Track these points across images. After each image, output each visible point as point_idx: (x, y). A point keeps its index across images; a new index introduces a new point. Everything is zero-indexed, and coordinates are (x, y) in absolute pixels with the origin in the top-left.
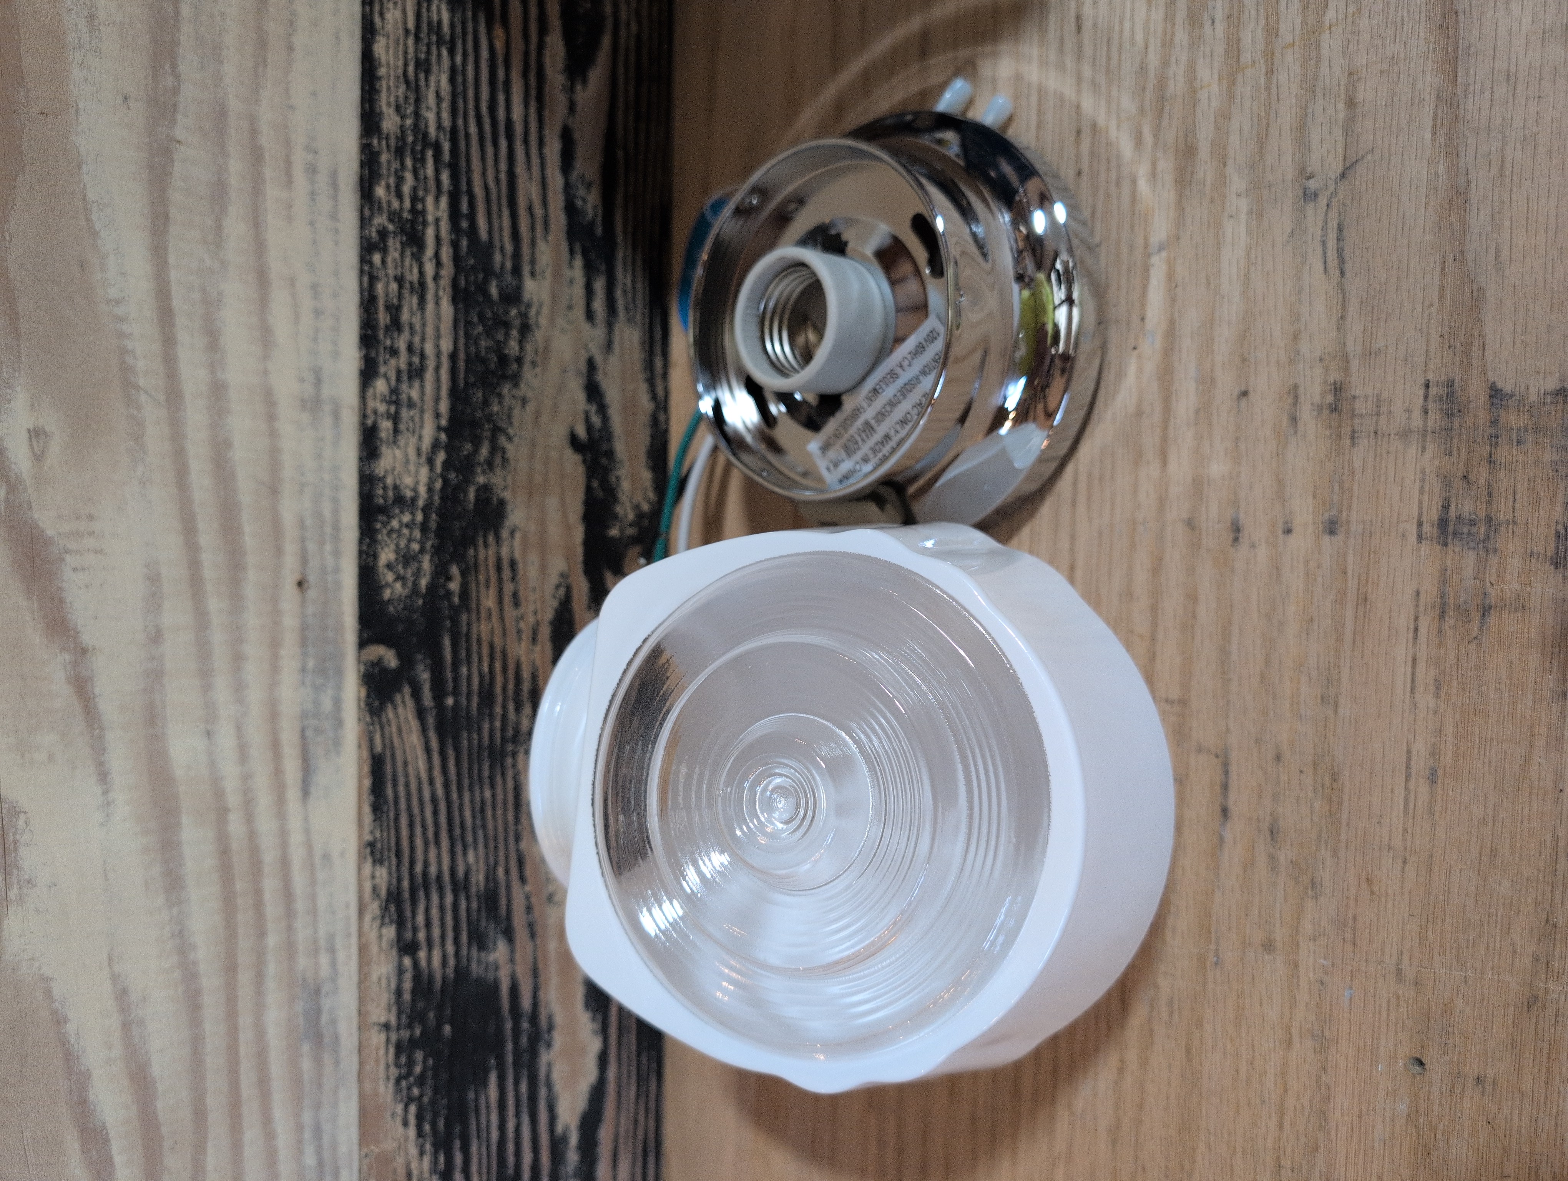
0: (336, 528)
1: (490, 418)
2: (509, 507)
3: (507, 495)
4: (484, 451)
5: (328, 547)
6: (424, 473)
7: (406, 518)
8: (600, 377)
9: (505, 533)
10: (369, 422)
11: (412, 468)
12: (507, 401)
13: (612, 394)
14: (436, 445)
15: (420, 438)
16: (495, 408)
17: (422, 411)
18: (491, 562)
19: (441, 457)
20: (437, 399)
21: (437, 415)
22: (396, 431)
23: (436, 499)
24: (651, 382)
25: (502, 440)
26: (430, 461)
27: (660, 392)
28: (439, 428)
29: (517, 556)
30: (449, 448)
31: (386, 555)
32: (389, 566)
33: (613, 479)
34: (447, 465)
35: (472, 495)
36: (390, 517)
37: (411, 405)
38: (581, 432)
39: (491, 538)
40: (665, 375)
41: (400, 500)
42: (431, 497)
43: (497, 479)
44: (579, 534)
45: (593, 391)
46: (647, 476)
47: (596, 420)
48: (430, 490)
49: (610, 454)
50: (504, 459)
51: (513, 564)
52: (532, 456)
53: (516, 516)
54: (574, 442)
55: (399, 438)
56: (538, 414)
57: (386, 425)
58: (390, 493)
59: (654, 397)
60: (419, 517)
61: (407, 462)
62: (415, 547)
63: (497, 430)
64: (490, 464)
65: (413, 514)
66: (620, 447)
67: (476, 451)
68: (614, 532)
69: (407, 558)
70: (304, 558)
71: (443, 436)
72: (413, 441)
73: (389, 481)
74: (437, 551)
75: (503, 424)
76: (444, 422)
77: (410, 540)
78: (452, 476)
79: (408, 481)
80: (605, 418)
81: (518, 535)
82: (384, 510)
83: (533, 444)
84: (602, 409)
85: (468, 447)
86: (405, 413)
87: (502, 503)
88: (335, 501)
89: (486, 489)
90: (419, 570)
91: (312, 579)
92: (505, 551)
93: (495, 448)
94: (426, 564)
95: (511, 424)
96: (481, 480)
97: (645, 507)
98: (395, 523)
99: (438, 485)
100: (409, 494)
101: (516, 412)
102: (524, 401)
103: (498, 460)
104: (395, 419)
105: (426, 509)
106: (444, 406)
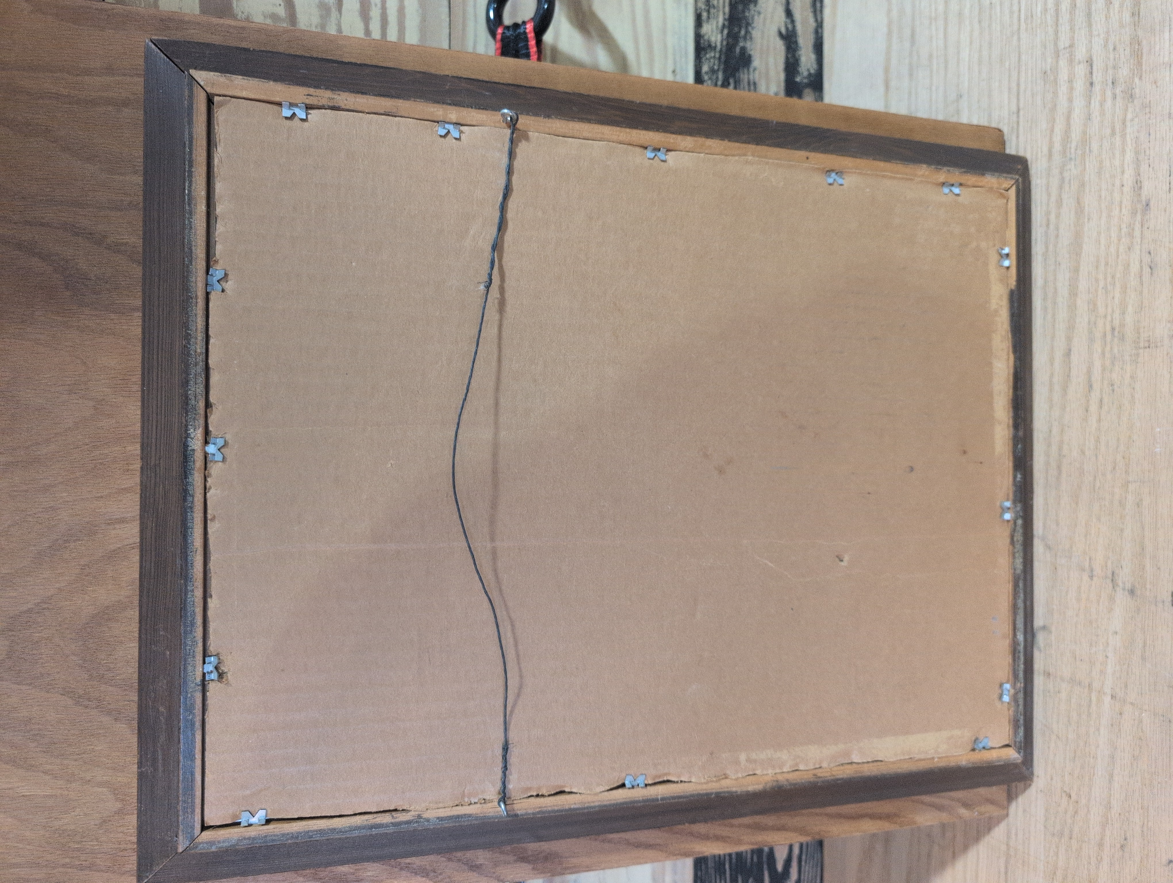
0: (686, 53)
1: (745, 18)
2: (752, 59)
3: (752, 53)
4: (743, 32)
5: (683, 60)
6: (719, 37)
7: (712, 54)
8: (791, 7)
9: (751, 70)
10: (698, 12)
11: (714, 34)
12: (752, 12)
13: (798, 16)
14: (724, 25)
15: (717, 23)
16: (747, 14)
17: (718, 11)
18: (746, 80)
19: (726, 32)
20: (724, 7)
21: (724, 14)
22: (709, 18)
23: (724, 49)
24: (815, 12)
25: (750, 28)
26: (722, 32)
27: (819, 19)
28: (725, 19)
29: (757, 80)
30: (729, 28)
31: (705, 68)
32: (706, 73)
33: (797, 55)
34: (728, 35)
35: (738, 50)
36: (706, 53)
37: (714, 7)
38: (783, 31)
39: (746, 71)
40: (821, 11)
41: (710, 46)
42: (721, 49)
43: (748, 45)
44: (782, 76)
45: (789, 13)
46: (813, 57)
47: (790, 26)
48: (722, 45)
49: (796, 42)
50: (751, 38)
51: (755, 84)
52: (762, 38)
53: (756, 63)
54: (780, 34)
55: (710, 21)
56: (765, 19)
57: (705, 15)
58: (706, 43)
59: (816, 21)
60: (717, 55)
61: (712, 31)
62: (716, 67)
63: (748, 24)
64: (745, 38)
65: (715, 52)
66: (801, 41)
67: (740, 32)
68: (798, 79)
69: (713, 71)
70: (675, 63)
71: (726, 23)
72: (715, 23)
73: (706, 37)
74: (725, 71)
75: (751, 22)
76: (727, 17)
77: (714, 64)
78: (730, 40)
79: (713, 39)
80: (794, 27)
81: (757, 72)
82: (704, 49)
83: (763, 32)
84: (793, 22)
85: (736, 29)
86: (712, 11)
87: (750, 56)
88: (686, 42)
89: (743, 49)
90: (717, 78)
91: (678, 71)
92: (751, 77)
93: (747, 32)
94: (720, 75)
95: (753, 23)
96: (741, 44)
97: (812, 71)
98: (708, 56)
99: (725, 43)
100: (714, 45)
101: (756, 17)
102: (759, 13)
103: (748, 38)
104: (708, 12)
105: (721, 51)
106: (727, 9)
